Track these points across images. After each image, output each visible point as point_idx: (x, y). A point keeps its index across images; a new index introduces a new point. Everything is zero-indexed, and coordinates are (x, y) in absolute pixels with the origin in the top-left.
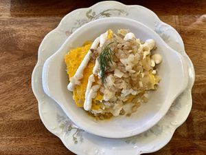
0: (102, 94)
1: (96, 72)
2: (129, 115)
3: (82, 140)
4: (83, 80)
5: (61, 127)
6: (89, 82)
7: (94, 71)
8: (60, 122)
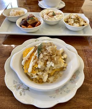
0: (38, 64)
1: (36, 54)
2: (52, 82)
3: (24, 94)
4: (29, 59)
5: (14, 87)
6: (32, 58)
7: (35, 54)
8: (14, 84)
